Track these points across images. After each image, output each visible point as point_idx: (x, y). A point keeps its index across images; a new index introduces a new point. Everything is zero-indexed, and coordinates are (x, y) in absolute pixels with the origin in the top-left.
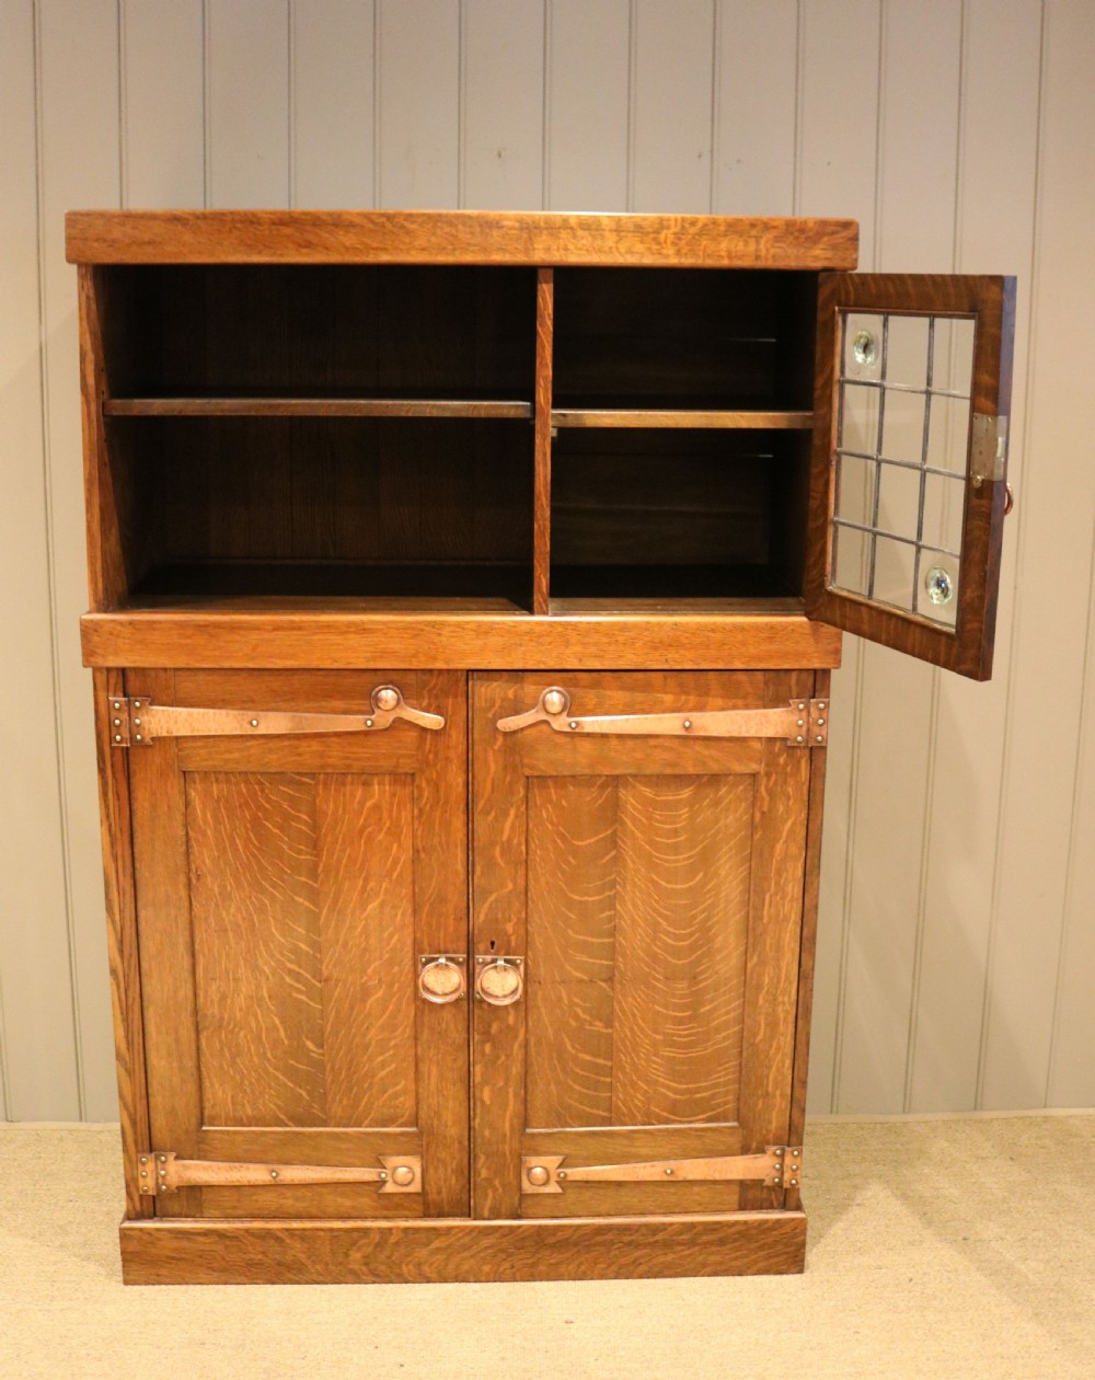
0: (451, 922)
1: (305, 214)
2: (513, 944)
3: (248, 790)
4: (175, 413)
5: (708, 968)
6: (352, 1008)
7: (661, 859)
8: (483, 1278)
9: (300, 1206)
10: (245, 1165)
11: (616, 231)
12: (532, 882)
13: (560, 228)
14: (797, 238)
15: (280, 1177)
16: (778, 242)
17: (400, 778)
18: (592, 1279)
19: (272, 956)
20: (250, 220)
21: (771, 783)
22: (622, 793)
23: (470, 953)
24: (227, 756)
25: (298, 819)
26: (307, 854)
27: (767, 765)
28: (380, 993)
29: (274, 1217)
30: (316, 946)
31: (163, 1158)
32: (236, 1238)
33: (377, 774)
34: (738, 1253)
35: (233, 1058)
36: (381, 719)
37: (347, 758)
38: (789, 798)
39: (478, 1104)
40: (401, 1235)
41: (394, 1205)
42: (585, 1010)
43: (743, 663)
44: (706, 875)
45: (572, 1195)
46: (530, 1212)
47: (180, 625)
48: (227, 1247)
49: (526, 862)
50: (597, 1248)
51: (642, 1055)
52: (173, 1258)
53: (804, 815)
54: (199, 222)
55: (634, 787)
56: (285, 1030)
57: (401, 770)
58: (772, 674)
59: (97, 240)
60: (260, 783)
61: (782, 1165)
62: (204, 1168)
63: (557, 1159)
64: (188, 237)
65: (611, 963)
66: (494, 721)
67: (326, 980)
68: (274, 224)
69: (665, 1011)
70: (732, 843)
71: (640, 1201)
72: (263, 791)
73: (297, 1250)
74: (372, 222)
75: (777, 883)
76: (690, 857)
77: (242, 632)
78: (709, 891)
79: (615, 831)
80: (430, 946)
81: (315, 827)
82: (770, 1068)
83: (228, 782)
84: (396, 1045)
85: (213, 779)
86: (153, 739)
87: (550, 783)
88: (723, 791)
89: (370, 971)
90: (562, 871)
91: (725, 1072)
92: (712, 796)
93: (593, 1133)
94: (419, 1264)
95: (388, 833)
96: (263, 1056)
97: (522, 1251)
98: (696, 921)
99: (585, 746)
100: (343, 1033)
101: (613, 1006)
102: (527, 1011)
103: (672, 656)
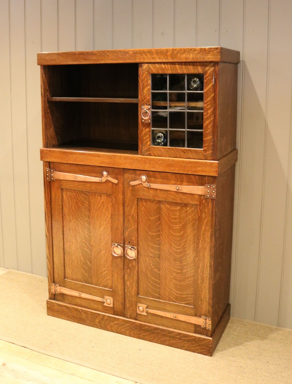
0: (120, 235)
1: (85, 52)
2: (134, 243)
3: (75, 194)
4: (61, 101)
5: (185, 259)
6: (97, 254)
7: (172, 226)
8: (127, 335)
9: (85, 304)
10: (74, 291)
11: (156, 53)
12: (139, 227)
13: (142, 53)
14: (203, 53)
15: (81, 296)
16: (198, 54)
17: (108, 196)
18: (154, 342)
19: (80, 238)
20: (74, 54)
21: (201, 208)
22: (162, 206)
23: (124, 244)
24: (70, 185)
25: (86, 203)
26: (88, 212)
27: (200, 202)
28: (104, 252)
29: (80, 306)
30: (89, 236)
31: (56, 285)
32: (70, 309)
33: (103, 194)
34: (193, 345)
35: (72, 263)
36: (104, 179)
37: (96, 189)
38: (206, 213)
39: (126, 285)
40: (107, 318)
41: (106, 309)
42: (153, 265)
43: (191, 172)
44: (184, 232)
45: (150, 317)
46: (139, 319)
47: (60, 152)
48: (69, 311)
49: (138, 221)
50: (155, 334)
51: (168, 281)
52: (57, 311)
53: (210, 218)
54: (63, 55)
55: (165, 204)
56: (83, 258)
57: (108, 193)
58: (201, 176)
59: (43, 60)
60: (78, 193)
61: (206, 322)
62: (65, 290)
63: (145, 306)
64: (61, 58)
65: (159, 253)
66: (129, 183)
67: (92, 246)
69: (174, 270)
70: (191, 224)
71: (167, 323)
72: (78, 195)
73: (84, 316)
74: (99, 53)
75: (203, 237)
76: (180, 226)
77: (73, 155)
78: (185, 237)
79: (159, 217)
80: (115, 240)
81: (90, 206)
82: (202, 292)
83: (71, 192)
84: (107, 266)
85: (68, 191)
86: (55, 179)
87: (143, 200)
88: (188, 209)
89: (101, 245)
90: (147, 225)
91: (190, 291)
92: (185, 210)
93: (155, 301)
94: (111, 327)
95: (105, 209)
96: (78, 263)
97: (136, 330)
98: (181, 245)
99: (152, 192)
100: (95, 260)
101: (160, 265)
102: (138, 262)
103: (173, 169)
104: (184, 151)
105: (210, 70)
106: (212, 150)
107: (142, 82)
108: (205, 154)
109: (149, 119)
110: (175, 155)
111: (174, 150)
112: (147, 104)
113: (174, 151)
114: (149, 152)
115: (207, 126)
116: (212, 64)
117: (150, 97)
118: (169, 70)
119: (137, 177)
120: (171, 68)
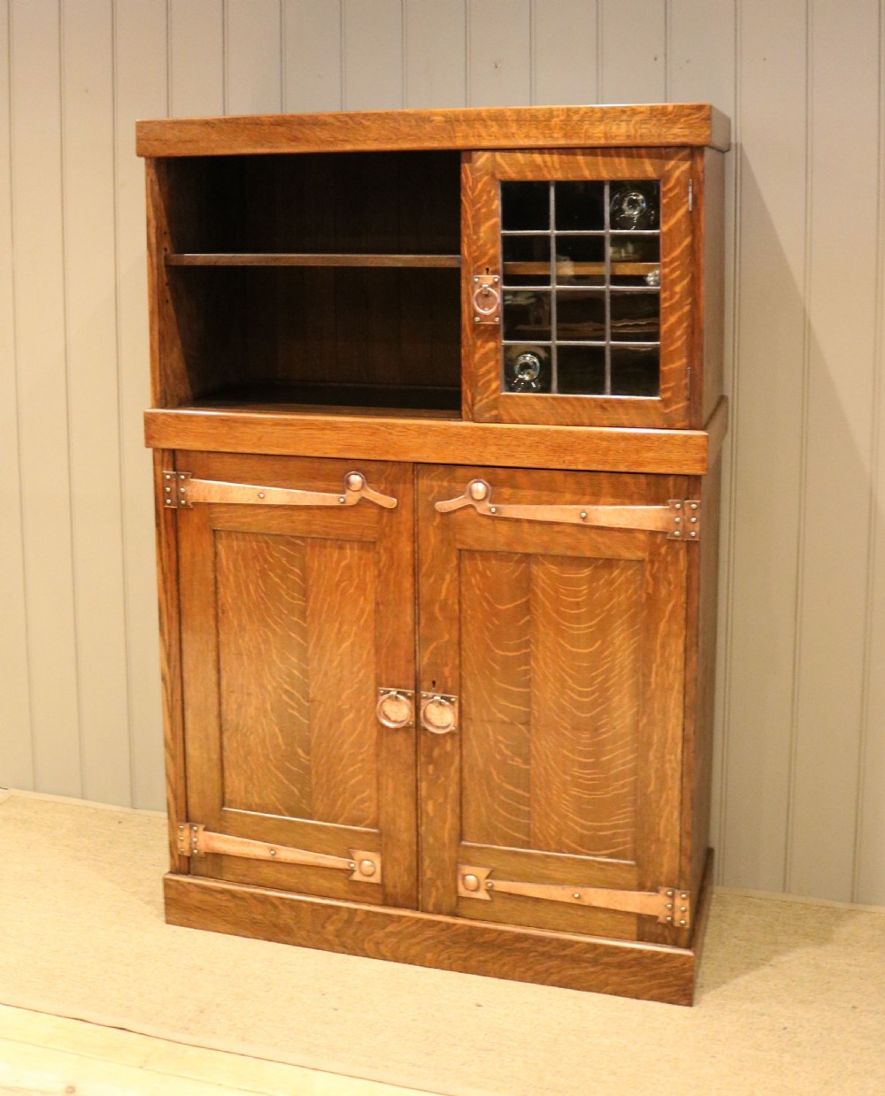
0: (403, 663)
1: (293, 116)
2: (449, 685)
3: (258, 546)
4: (211, 264)
5: (607, 723)
6: (330, 725)
7: (567, 627)
8: (426, 964)
9: (292, 882)
10: (252, 841)
11: (517, 120)
12: (464, 636)
13: (474, 120)
14: (659, 120)
15: (277, 856)
16: (644, 124)
17: (367, 545)
18: (513, 979)
19: (274, 678)
20: (255, 123)
21: (654, 571)
22: (535, 569)
23: (417, 689)
24: (243, 520)
25: (294, 573)
26: (299, 600)
27: (651, 554)
28: (351, 716)
29: (274, 889)
30: (304, 672)
31: (195, 828)
32: (242, 899)
33: (349, 541)
34: (634, 978)
35: (246, 756)
36: (351, 498)
37: (326, 527)
38: (669, 583)
39: (424, 815)
40: (362, 917)
41: (360, 891)
42: (507, 746)
43: (627, 467)
44: (603, 643)
45: (499, 905)
46: (465, 912)
48: (237, 905)
49: (460, 620)
50: (518, 953)
51: (554, 792)
52: (200, 908)
53: (683, 598)
54: (222, 125)
56: (283, 737)
57: (365, 539)
58: (653, 477)
59: (156, 140)
60: (267, 543)
61: (672, 905)
62: (225, 841)
63: (483, 872)
64: (214, 136)
65: (527, 710)
66: (432, 504)
67: (312, 701)
68: (272, 124)
69: (571, 756)
70: (624, 618)
71: (553, 918)
72: (268, 548)
73: (287, 917)
74: (340, 121)
75: (662, 656)
76: (591, 627)
77: (253, 426)
78: (606, 657)
79: (528, 601)
80: (387, 681)
81: (305, 580)
82: (661, 817)
83: (244, 539)
84: (363, 760)
85: (234, 537)
86: (193, 503)
87: (478, 556)
88: (616, 573)
89: (343, 697)
90: (488, 628)
91: (623, 816)
92: (606, 577)
93: (516, 853)
94: (377, 944)
95: (356, 588)
96: (266, 756)
97: (457, 946)
98: (596, 682)
99: (504, 528)
100: (324, 745)
101: (529, 747)
102: (461, 740)
103: (568, 458)
104: (602, 406)
105: (678, 168)
106: (689, 399)
107: (474, 205)
108: (667, 411)
109: (496, 314)
110: (575, 416)
111: (574, 402)
112: (491, 269)
113: (573, 406)
114: (494, 412)
115: (672, 329)
116: (686, 152)
117: (496, 250)
118: (556, 170)
119: (459, 487)
120: (561, 162)
